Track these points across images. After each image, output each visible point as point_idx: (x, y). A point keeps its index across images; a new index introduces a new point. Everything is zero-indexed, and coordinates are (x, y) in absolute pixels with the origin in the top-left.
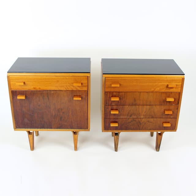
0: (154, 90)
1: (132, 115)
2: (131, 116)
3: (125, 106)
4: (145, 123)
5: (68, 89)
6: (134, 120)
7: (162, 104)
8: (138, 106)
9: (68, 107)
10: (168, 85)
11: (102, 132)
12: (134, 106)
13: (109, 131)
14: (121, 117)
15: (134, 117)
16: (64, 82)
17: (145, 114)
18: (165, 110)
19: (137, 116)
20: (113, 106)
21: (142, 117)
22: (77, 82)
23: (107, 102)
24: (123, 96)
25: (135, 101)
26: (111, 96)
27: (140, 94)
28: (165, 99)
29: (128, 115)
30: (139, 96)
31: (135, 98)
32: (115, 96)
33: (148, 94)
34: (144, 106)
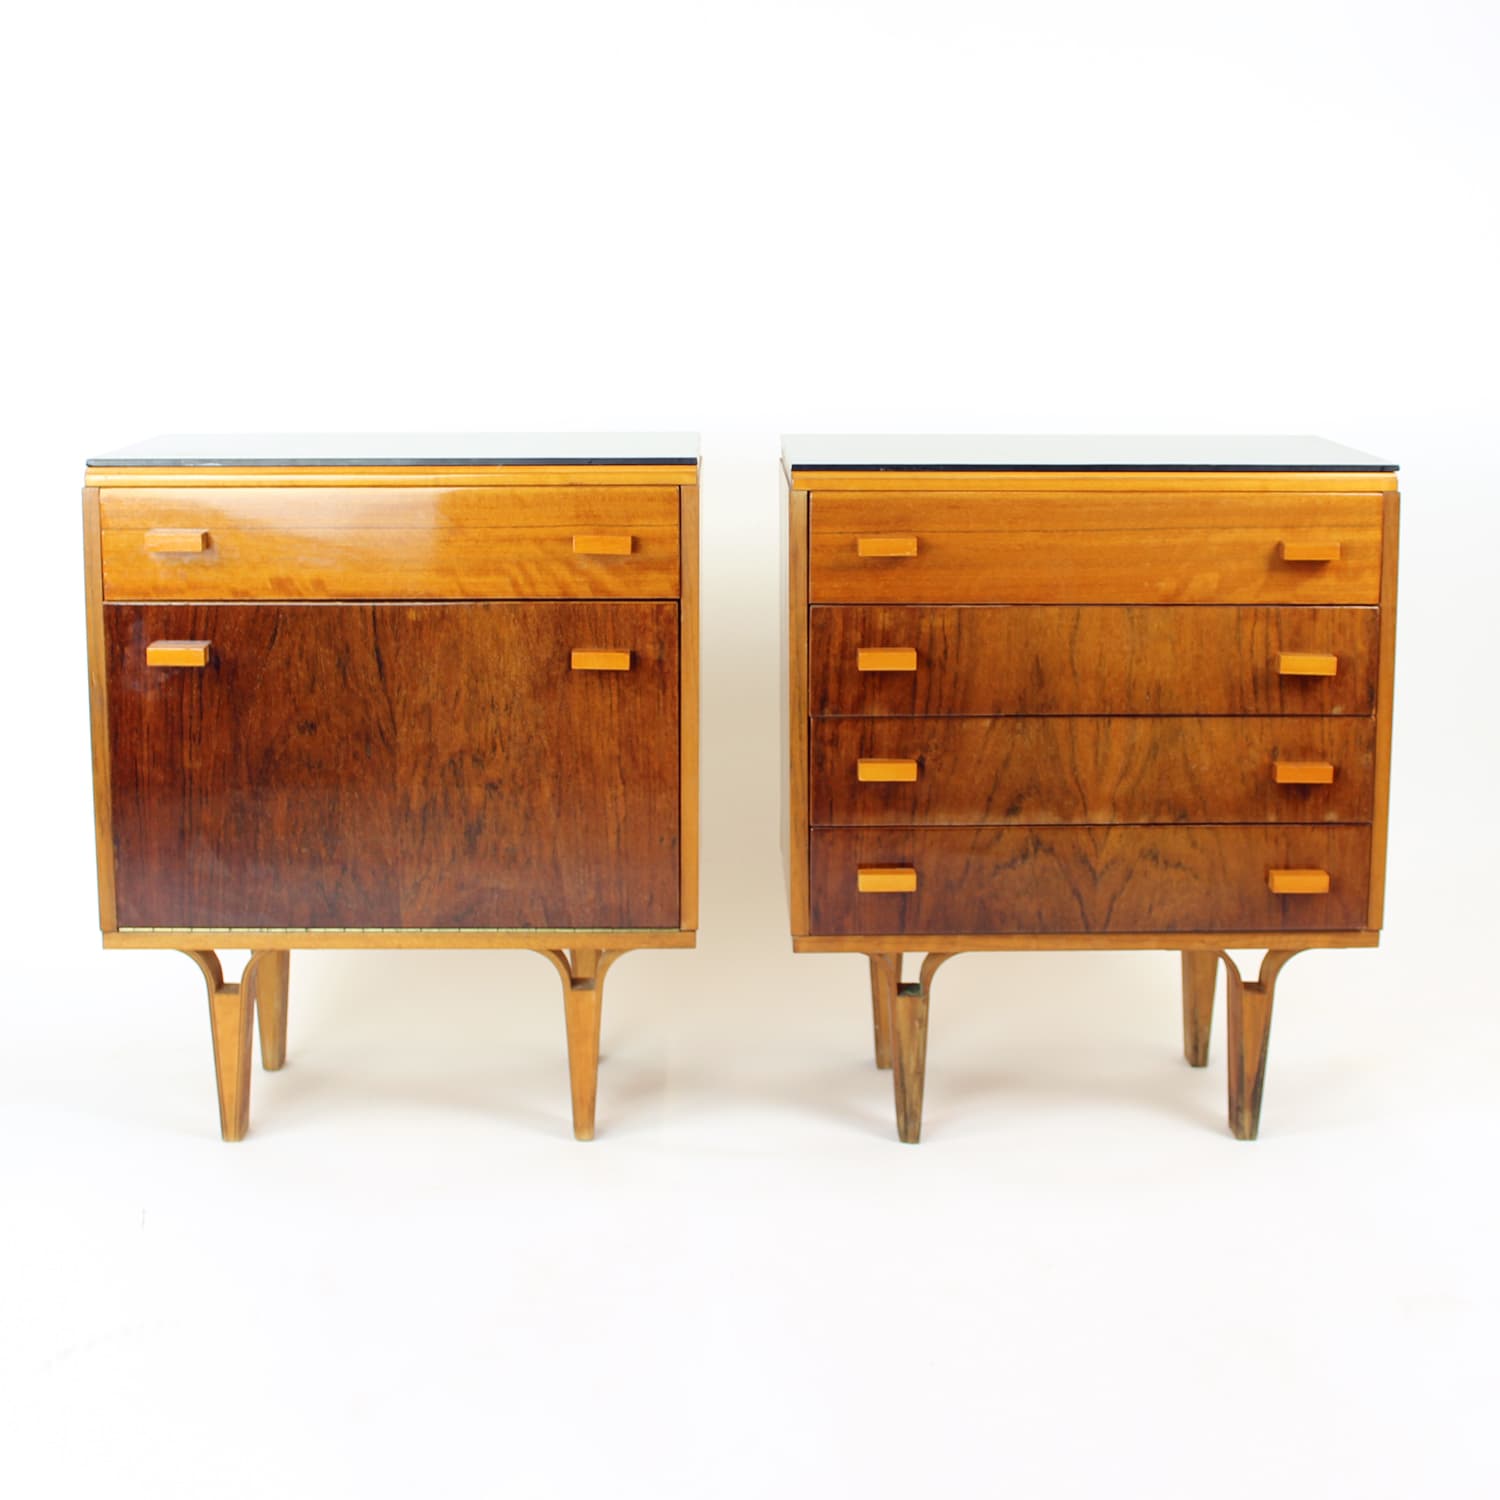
0: (1178, 592)
1: (1020, 797)
2: (1012, 810)
3: (966, 725)
4: (1129, 875)
5: (532, 584)
6: (1038, 843)
7: (1252, 709)
8: (1060, 725)
9: (530, 738)
10: (1279, 547)
11: (796, 950)
12: (1034, 725)
13: (850, 941)
14: (942, 820)
15: (1043, 821)
16: (504, 533)
17: (1125, 786)
18: (1273, 754)
19: (1060, 808)
20: (879, 726)
21: (1101, 817)
22: (600, 531)
23: (825, 692)
24: (945, 639)
25: (1041, 684)
26: (856, 637)
27: (1078, 619)
28: (1271, 661)
29: (990, 799)
30: (1072, 642)
31: (1037, 660)
32: (887, 642)
33: (1132, 623)
34: (1109, 722)
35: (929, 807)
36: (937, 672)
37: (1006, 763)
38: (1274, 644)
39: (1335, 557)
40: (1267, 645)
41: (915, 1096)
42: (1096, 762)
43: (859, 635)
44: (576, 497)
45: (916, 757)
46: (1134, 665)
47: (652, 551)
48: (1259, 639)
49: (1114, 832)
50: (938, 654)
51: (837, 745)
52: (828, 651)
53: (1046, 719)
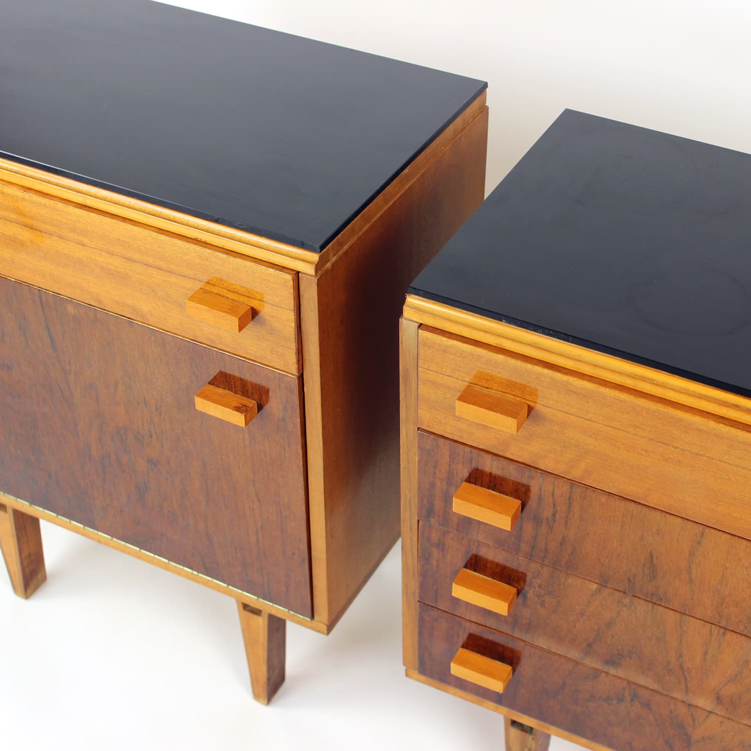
1: (621, 655)
2: (612, 661)
6: (635, 696)
11: (406, 676)
12: (642, 606)
21: (702, 702)
23: (431, 504)
24: (555, 505)
25: (653, 577)
27: (702, 536)
29: (589, 645)
30: (692, 554)
31: (652, 557)
32: (494, 486)
34: (724, 634)
36: (543, 529)
37: (609, 625)
43: (466, 471)
50: (546, 514)
51: (443, 550)
52: (435, 473)
53: (655, 606)
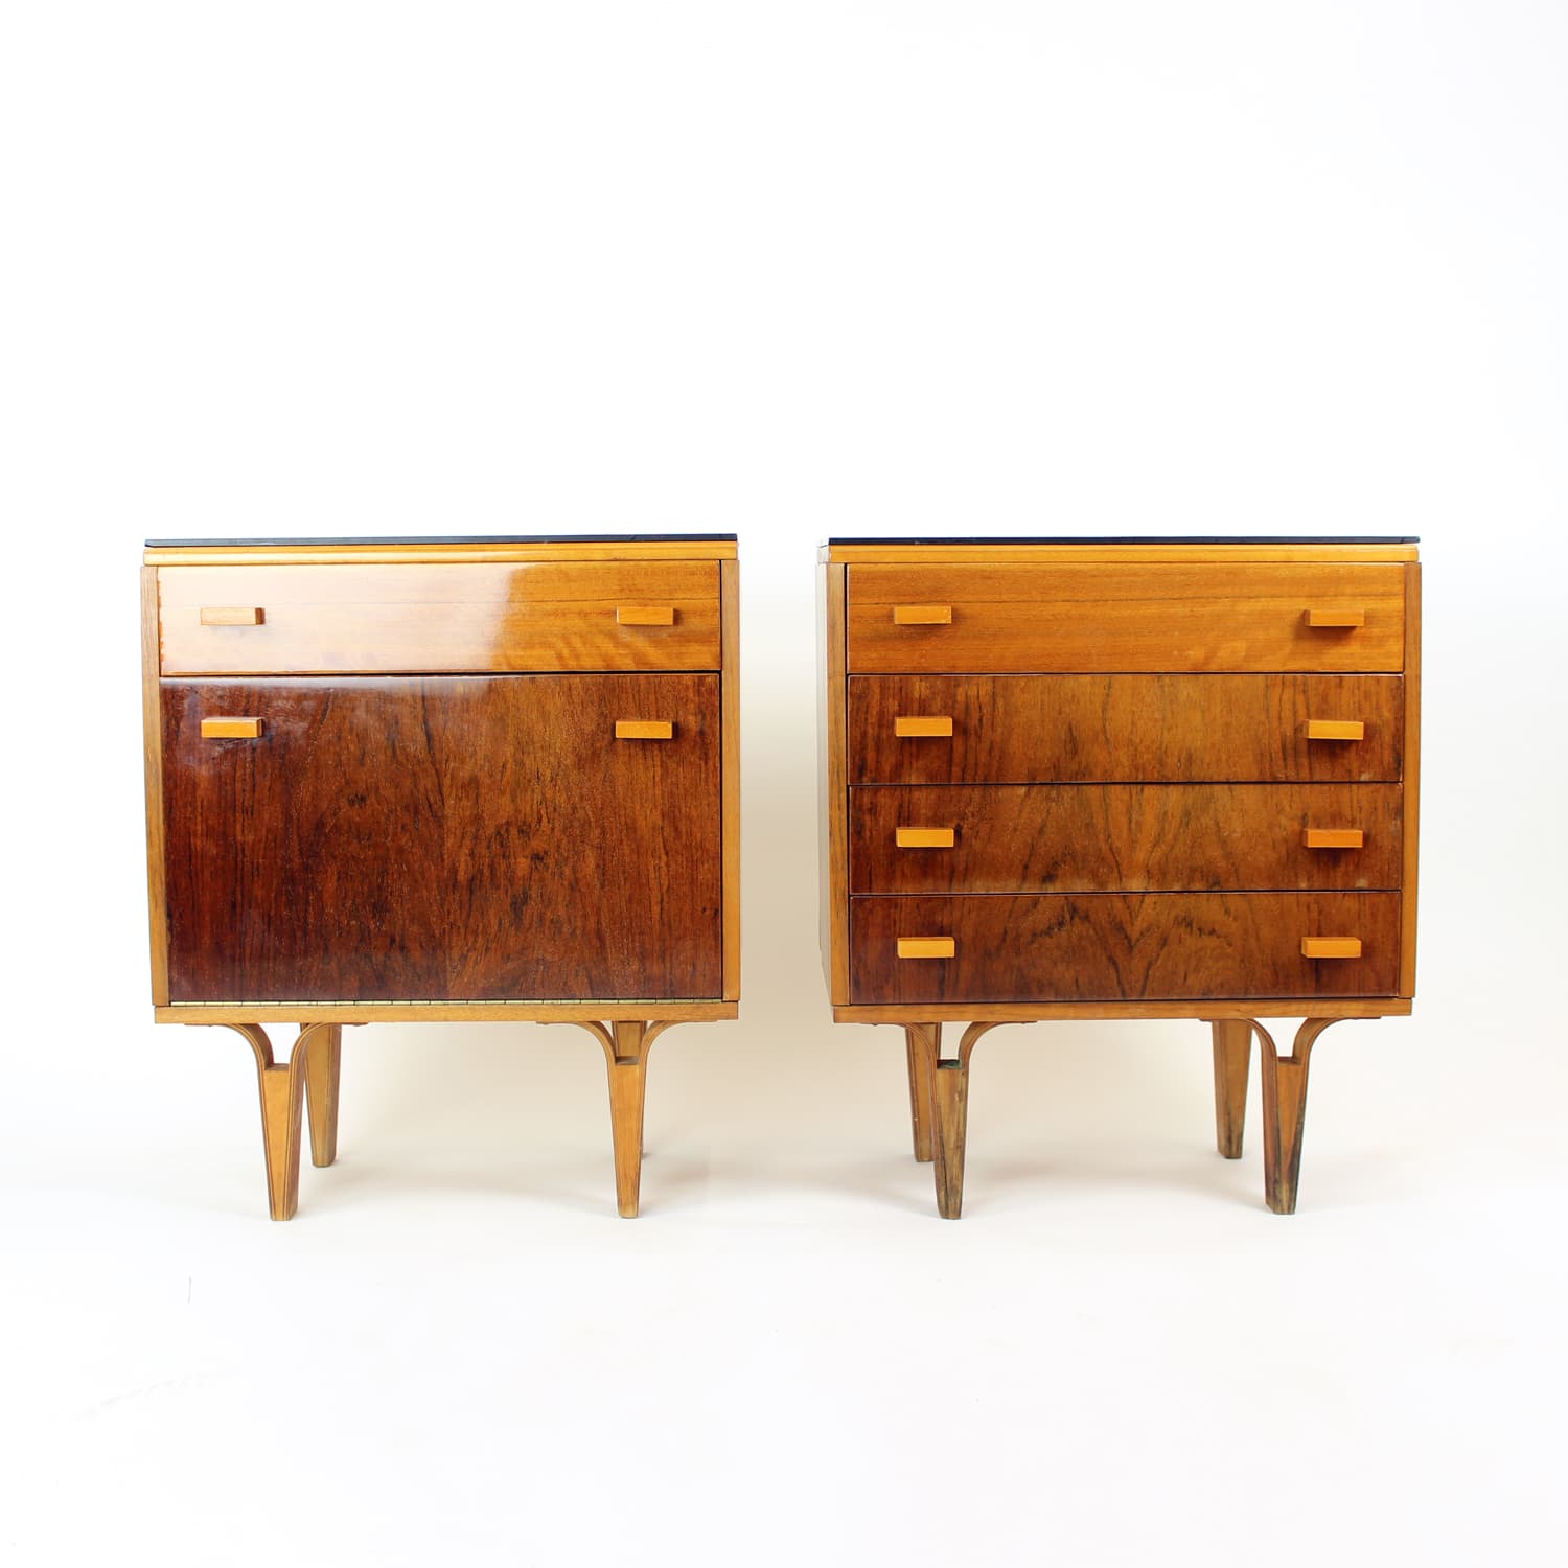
0: (1207, 660)
1: (1056, 864)
2: (1048, 878)
3: (1004, 793)
4: (1164, 942)
5: (577, 657)
6: (1074, 910)
7: (1281, 776)
8: (1094, 793)
9: (574, 809)
10: (1305, 615)
11: (836, 1019)
12: (1068, 793)
13: (889, 1011)
14: (979, 887)
15: (1078, 889)
16: (549, 607)
17: (1158, 853)
18: (1304, 821)
19: (1094, 875)
20: (916, 794)
21: (1136, 885)
22: (644, 603)
23: (864, 760)
24: (980, 707)
25: (1075, 752)
26: (893, 705)
27: (1109, 687)
28: (1299, 729)
29: (1026, 867)
30: (1104, 710)
31: (1071, 729)
32: (924, 711)
33: (1163, 691)
34: (1142, 790)
35: (967, 874)
36: (972, 741)
37: (1041, 831)
38: (1302, 711)
39: (1359, 622)
40: (1295, 713)
41: (955, 1170)
42: (1130, 829)
43: (896, 703)
44: (619, 571)
45: (954, 825)
46: (1165, 732)
47: (693, 624)
48: (1287, 705)
49: (1148, 900)
50: (974, 722)
51: (875, 814)
52: (866, 719)
53: (1080, 787)
